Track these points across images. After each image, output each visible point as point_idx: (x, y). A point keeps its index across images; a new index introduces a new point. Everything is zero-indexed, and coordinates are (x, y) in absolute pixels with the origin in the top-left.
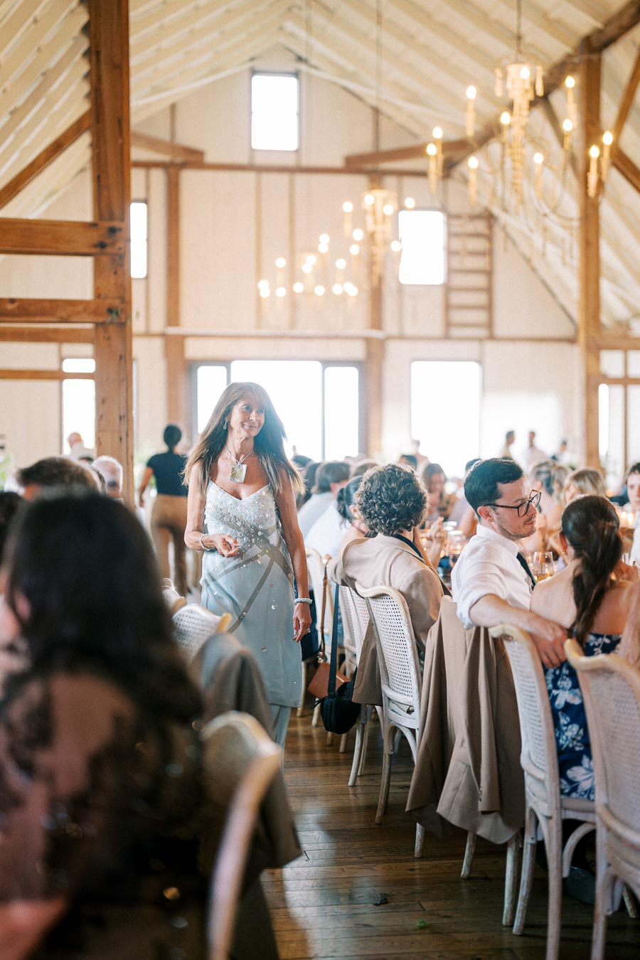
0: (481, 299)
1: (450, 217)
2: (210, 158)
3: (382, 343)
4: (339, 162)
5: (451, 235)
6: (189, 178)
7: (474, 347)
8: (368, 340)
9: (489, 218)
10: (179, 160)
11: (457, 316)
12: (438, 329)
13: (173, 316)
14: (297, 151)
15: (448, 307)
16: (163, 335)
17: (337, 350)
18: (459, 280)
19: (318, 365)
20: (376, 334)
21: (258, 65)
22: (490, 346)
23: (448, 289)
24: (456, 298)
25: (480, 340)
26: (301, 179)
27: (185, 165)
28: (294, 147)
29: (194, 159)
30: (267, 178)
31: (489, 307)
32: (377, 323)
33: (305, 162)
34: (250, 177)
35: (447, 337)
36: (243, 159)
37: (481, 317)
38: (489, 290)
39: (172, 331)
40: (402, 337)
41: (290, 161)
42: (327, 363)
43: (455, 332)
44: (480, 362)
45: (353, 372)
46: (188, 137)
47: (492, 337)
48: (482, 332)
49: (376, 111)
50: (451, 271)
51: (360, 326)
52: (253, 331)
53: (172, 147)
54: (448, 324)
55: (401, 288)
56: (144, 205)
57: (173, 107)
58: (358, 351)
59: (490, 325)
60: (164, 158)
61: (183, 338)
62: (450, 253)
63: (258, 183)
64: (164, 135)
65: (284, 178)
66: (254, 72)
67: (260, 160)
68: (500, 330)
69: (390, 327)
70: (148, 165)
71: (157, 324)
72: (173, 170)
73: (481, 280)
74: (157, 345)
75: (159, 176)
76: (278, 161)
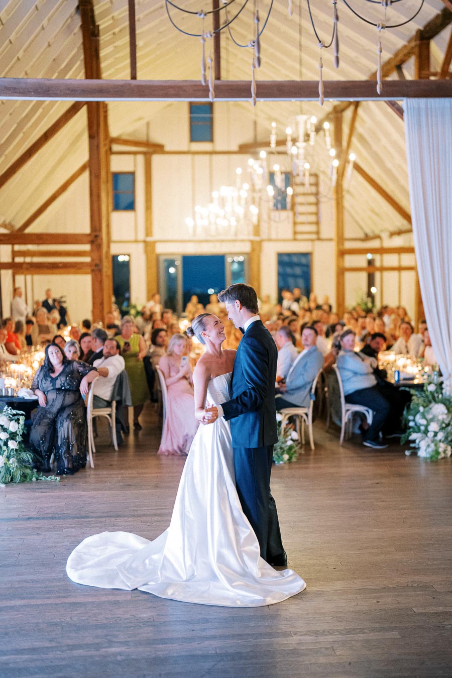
0: (313, 218)
2: (167, 148)
3: (260, 243)
4: (235, 148)
5: (296, 185)
6: (156, 159)
7: (309, 245)
8: (252, 242)
9: (316, 176)
11: (300, 228)
12: (289, 235)
13: (148, 232)
15: (295, 223)
16: (145, 242)
20: (257, 239)
22: (318, 243)
23: (295, 214)
24: (300, 219)
25: (312, 240)
26: (215, 157)
27: (155, 152)
29: (158, 148)
30: (197, 157)
31: (317, 223)
32: (257, 232)
33: (218, 148)
34: (189, 157)
35: (295, 239)
36: (184, 147)
37: (313, 228)
38: (317, 214)
39: (149, 239)
40: (270, 240)
41: (210, 149)
43: (299, 237)
46: (157, 137)
47: (319, 239)
48: (314, 236)
49: (255, 122)
50: (296, 204)
51: (248, 234)
52: (191, 238)
53: (147, 144)
54: (295, 233)
57: (148, 124)
58: (247, 248)
59: (318, 233)
60: (143, 149)
61: (155, 242)
62: (296, 195)
63: (193, 160)
64: (142, 137)
65: (207, 157)
67: (194, 148)
68: (323, 235)
69: (264, 235)
70: (135, 153)
71: (141, 236)
72: (148, 156)
73: (313, 209)
74: (141, 246)
75: (140, 159)
76: (203, 149)
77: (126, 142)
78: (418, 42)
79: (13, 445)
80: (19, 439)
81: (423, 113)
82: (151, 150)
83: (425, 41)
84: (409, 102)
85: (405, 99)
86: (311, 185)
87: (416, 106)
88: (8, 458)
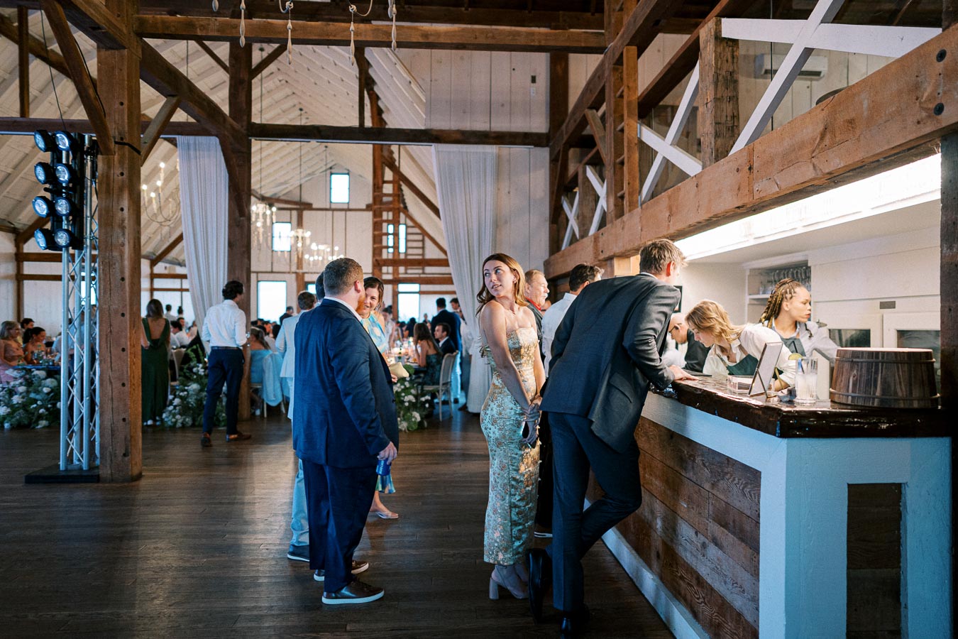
1: (408, 226)
2: (314, 206)
4: (364, 207)
5: (407, 234)
6: (306, 214)
12: (402, 269)
13: (300, 265)
14: (348, 203)
16: (296, 273)
18: (410, 251)
21: (333, 171)
22: (424, 276)
23: (406, 254)
26: (349, 213)
27: (305, 209)
28: (347, 201)
29: (308, 206)
30: (335, 212)
33: (351, 207)
34: (330, 212)
35: (406, 272)
36: (328, 207)
38: (423, 255)
39: (298, 271)
41: (346, 207)
43: (409, 271)
46: (307, 198)
47: (424, 272)
50: (407, 248)
53: (298, 202)
54: (407, 268)
55: (388, 254)
57: (301, 186)
59: (424, 268)
60: (298, 207)
61: (304, 273)
62: (407, 241)
64: (297, 198)
65: (344, 212)
66: (331, 174)
67: (333, 206)
68: (427, 270)
70: (291, 209)
71: (294, 269)
72: (299, 211)
74: (294, 276)
75: (295, 213)
76: (341, 207)
81: (192, 147)
82: (302, 207)
86: (419, 234)
87: (186, 142)
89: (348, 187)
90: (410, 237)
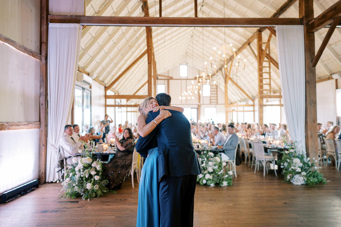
0: (216, 98)
1: (211, 86)
2: (174, 78)
3: (200, 105)
4: (194, 78)
5: (211, 88)
6: (171, 81)
7: (215, 106)
8: (198, 105)
9: (217, 86)
10: (169, 78)
11: (212, 101)
12: (209, 103)
14: (187, 77)
15: (210, 99)
17: (193, 106)
18: (212, 95)
19: (191, 108)
22: (217, 106)
23: (210, 97)
24: (212, 98)
25: (216, 104)
26: (188, 81)
27: (170, 79)
29: (172, 78)
30: (183, 81)
31: (217, 99)
32: (199, 102)
33: (188, 78)
35: (210, 104)
36: (179, 78)
38: (217, 97)
40: (203, 104)
41: (186, 78)
42: (192, 108)
43: (212, 103)
44: (216, 108)
45: (196, 110)
46: (171, 75)
47: (217, 104)
48: (216, 103)
49: (199, 71)
50: (211, 94)
51: (197, 102)
52: (180, 104)
53: (168, 77)
54: (211, 102)
55: (203, 97)
56: (164, 85)
57: (168, 71)
58: (196, 106)
59: (217, 102)
62: (211, 91)
63: (181, 82)
64: (167, 75)
65: (185, 81)
66: (180, 65)
67: (181, 78)
68: (219, 103)
69: (202, 102)
70: (165, 79)
72: (168, 80)
73: (216, 95)
75: (166, 81)
76: (184, 78)
77: (162, 76)
78: (258, 33)
79: (97, 178)
80: (100, 174)
83: (260, 33)
84: (279, 27)
85: (276, 26)
86: (215, 88)
88: (94, 184)
89: (187, 70)
90: (212, 90)
